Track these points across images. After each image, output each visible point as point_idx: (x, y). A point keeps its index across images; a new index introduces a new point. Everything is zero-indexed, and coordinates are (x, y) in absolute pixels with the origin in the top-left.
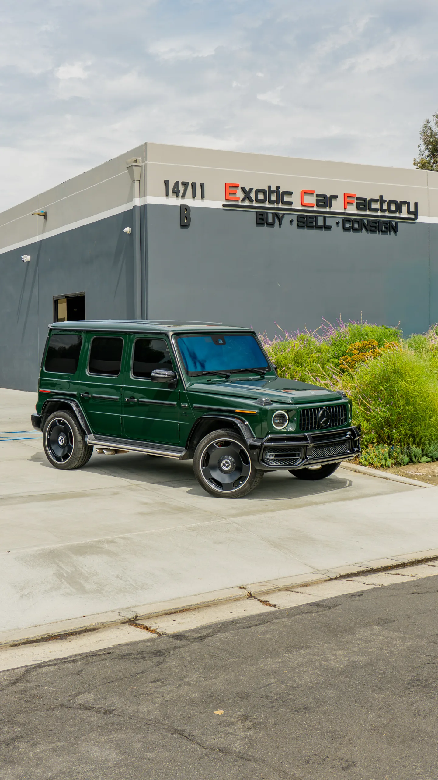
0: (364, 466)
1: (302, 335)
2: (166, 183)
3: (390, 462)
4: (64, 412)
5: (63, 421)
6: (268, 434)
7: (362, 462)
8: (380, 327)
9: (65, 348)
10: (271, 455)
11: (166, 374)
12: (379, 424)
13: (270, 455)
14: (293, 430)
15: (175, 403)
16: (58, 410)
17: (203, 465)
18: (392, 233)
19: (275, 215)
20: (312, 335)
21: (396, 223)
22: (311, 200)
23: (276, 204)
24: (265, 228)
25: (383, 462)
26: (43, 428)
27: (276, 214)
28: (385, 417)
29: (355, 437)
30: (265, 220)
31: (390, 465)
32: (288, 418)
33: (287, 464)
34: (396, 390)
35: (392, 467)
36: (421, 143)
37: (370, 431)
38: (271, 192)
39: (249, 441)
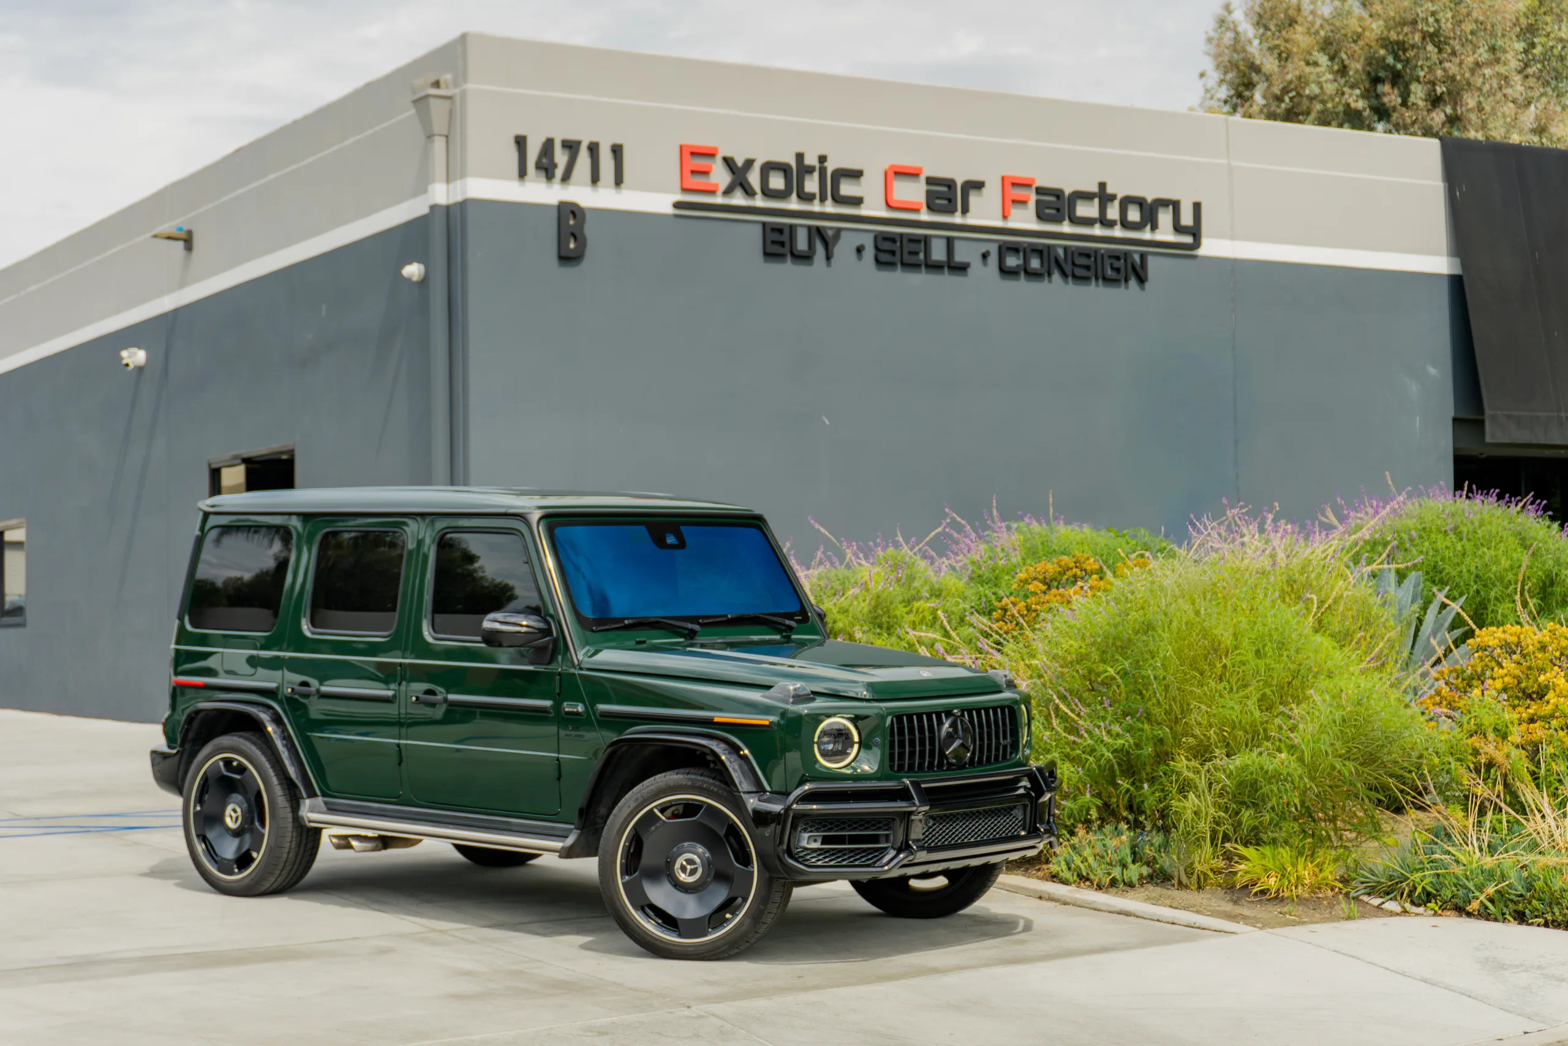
0: (1066, 882)
1: (890, 550)
2: (521, 142)
3: (1135, 871)
4: (240, 737)
5: (239, 762)
6: (801, 783)
7: (1058, 873)
8: (1103, 532)
9: (240, 579)
10: (812, 839)
11: (524, 623)
12: (1104, 771)
13: (810, 837)
14: (872, 772)
15: (548, 703)
16: (226, 731)
17: (627, 870)
18: (1133, 283)
19: (818, 233)
20: (915, 554)
21: (1143, 256)
22: (913, 193)
23: (817, 201)
24: (788, 268)
25: (1116, 872)
26: (183, 786)
27: (818, 230)
28: (1122, 750)
29: (1041, 793)
30: (787, 244)
31: (1135, 880)
32: (856, 738)
33: (857, 863)
34: (1149, 677)
35: (1142, 885)
36: (1208, 64)
37: (1079, 789)
38: (805, 170)
39: (752, 803)
